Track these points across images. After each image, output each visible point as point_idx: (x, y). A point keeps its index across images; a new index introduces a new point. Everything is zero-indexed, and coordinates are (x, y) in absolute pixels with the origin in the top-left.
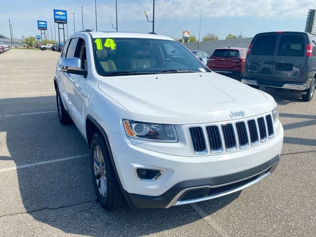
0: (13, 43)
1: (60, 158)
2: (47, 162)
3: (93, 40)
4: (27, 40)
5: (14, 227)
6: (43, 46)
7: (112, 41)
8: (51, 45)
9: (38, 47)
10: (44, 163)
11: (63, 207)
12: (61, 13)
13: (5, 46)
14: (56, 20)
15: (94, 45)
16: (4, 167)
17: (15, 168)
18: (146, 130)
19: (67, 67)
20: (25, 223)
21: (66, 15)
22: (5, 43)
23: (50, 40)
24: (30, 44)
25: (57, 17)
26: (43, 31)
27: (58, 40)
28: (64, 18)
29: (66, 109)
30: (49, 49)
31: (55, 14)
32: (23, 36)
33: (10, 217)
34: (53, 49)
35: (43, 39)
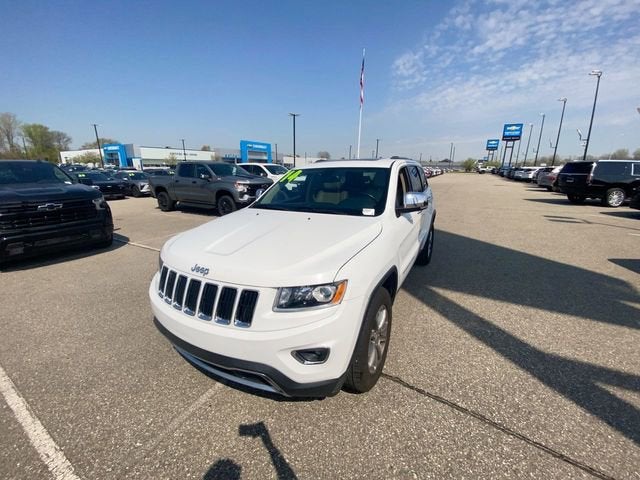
6: (482, 169)
8: (491, 169)
9: (476, 170)
12: (514, 128)
14: (505, 138)
21: (520, 130)
25: (507, 132)
26: (491, 152)
27: (501, 161)
28: (517, 134)
31: (505, 130)
34: (493, 172)
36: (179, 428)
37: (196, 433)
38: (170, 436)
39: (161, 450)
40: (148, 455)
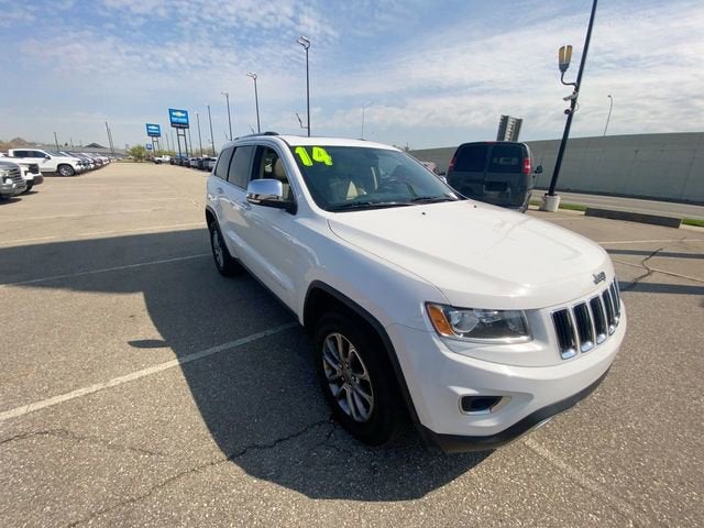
0: (114, 154)
1: (240, 337)
2: (222, 347)
3: (293, 149)
4: (134, 150)
5: (208, 502)
6: (157, 159)
7: (322, 151)
8: (168, 158)
9: (150, 160)
10: (218, 349)
11: (280, 440)
12: (179, 114)
13: (103, 158)
14: (173, 124)
15: (297, 157)
16: (151, 365)
17: (176, 362)
18: (473, 320)
19: (257, 196)
20: (225, 488)
21: (186, 117)
22: (103, 154)
23: (166, 149)
24: (139, 156)
25: (174, 119)
26: (155, 139)
27: (177, 150)
28: (184, 120)
29: (233, 254)
30: (166, 162)
31: (171, 116)
32: (127, 146)
33: (194, 478)
34: (172, 163)
35: (156, 149)
36: (594, 478)
37: (595, 459)
38: (608, 487)
39: (628, 495)
40: (640, 508)
